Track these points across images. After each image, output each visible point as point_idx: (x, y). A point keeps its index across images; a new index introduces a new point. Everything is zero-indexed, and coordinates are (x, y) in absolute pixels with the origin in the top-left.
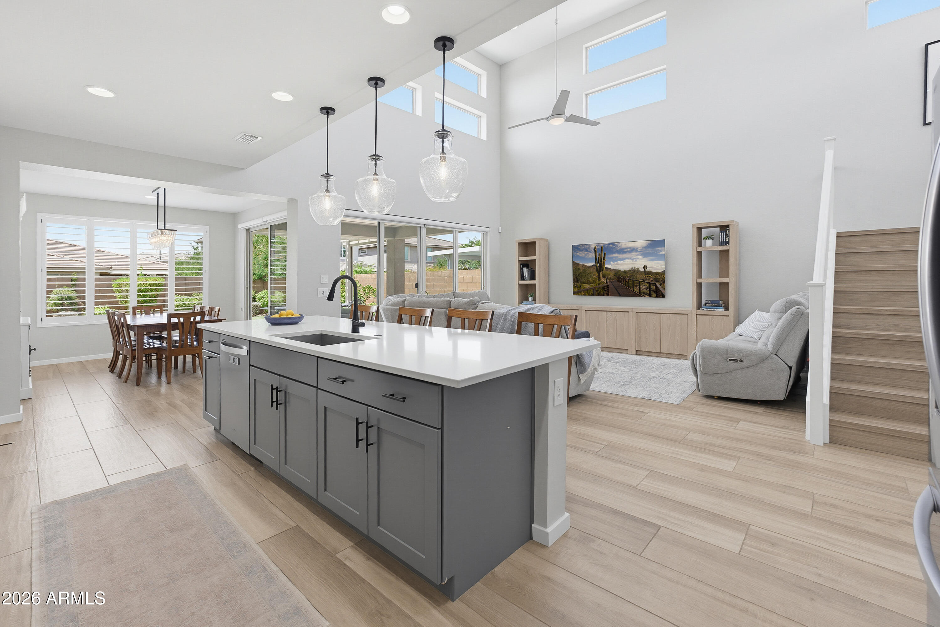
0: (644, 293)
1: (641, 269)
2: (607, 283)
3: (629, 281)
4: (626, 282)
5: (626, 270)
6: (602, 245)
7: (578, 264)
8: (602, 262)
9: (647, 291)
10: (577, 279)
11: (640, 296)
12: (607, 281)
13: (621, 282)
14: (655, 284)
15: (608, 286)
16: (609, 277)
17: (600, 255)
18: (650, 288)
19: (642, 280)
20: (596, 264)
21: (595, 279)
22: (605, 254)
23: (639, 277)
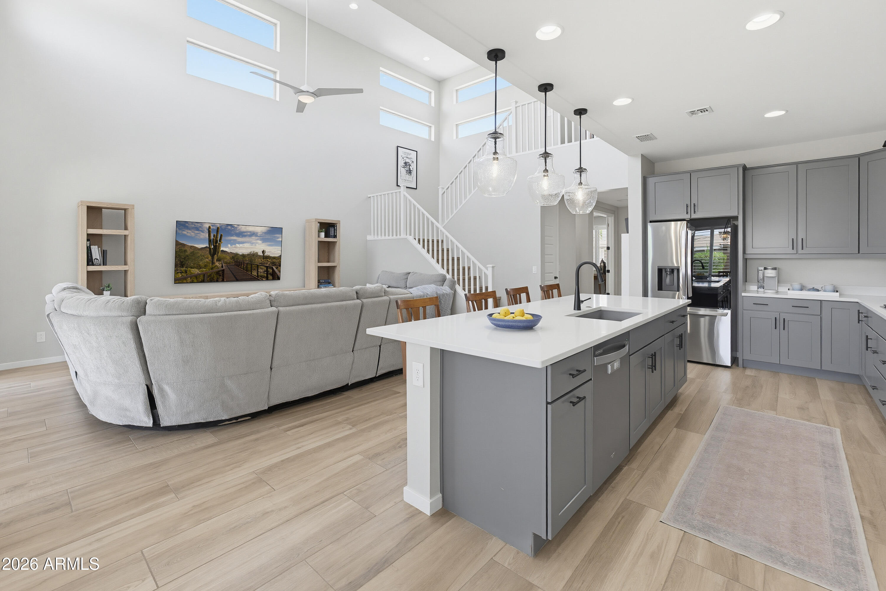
0: (261, 276)
1: (260, 253)
2: (222, 267)
3: (247, 265)
4: (244, 265)
5: (245, 254)
6: (218, 226)
7: (184, 245)
8: (218, 244)
9: (264, 274)
10: (182, 262)
11: (258, 279)
12: (222, 265)
13: (238, 266)
14: (272, 267)
15: (224, 270)
16: (226, 260)
17: (216, 237)
18: (267, 271)
19: (260, 263)
20: (209, 246)
21: (207, 262)
22: (221, 235)
23: (258, 261)
